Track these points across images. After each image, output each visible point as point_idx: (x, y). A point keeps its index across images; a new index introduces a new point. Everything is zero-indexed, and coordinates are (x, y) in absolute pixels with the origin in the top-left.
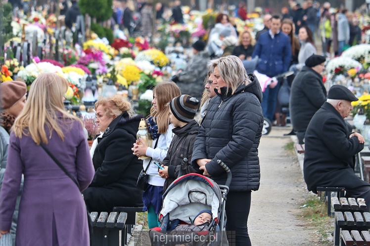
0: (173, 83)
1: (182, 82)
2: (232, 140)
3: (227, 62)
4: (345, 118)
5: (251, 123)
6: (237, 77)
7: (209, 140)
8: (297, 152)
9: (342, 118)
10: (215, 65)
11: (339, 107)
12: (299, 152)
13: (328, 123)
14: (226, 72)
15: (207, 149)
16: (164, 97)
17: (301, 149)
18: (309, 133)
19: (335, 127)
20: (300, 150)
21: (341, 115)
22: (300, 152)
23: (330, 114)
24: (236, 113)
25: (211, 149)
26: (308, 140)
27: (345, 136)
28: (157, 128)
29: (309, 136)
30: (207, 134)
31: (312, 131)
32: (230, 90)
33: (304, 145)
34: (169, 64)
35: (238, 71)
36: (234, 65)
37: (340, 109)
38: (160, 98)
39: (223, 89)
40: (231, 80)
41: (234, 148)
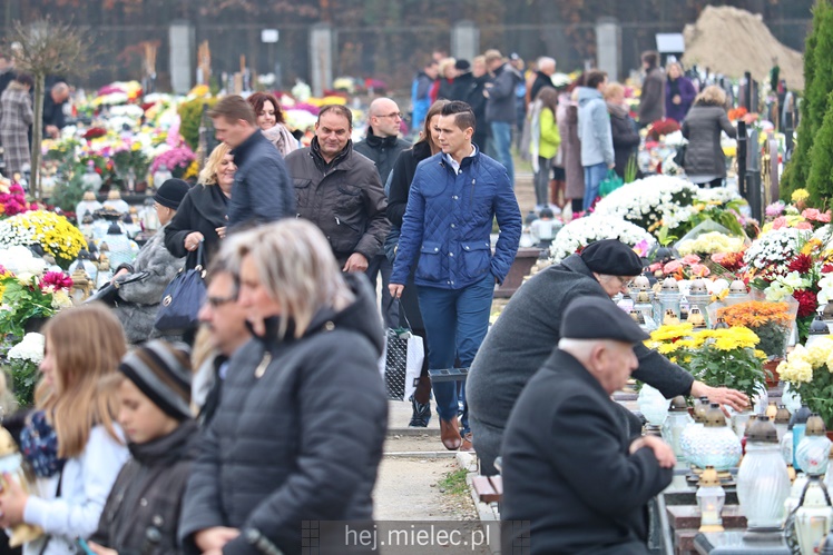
0: (103, 308)
1: (130, 303)
2: (298, 470)
3: (280, 242)
4: (617, 394)
5: (354, 421)
6: (310, 284)
7: (230, 471)
8: (477, 500)
9: (605, 394)
10: (244, 251)
11: (596, 362)
12: (483, 498)
13: (567, 411)
14: (277, 271)
15: (226, 499)
16: (76, 350)
17: (488, 491)
18: (512, 443)
19: (588, 423)
20: (486, 493)
21: (605, 384)
22: (485, 499)
23: (572, 385)
24: (308, 391)
25: (235, 499)
26: (512, 462)
27: (616, 446)
28: (55, 441)
29: (512, 450)
30: (226, 454)
31: (521, 435)
32: (292, 324)
33: (497, 479)
34: (89, 253)
35: (314, 267)
36: (301, 248)
37: (600, 367)
38: (63, 352)
39: (270, 322)
40: (292, 294)
41: (304, 495)
